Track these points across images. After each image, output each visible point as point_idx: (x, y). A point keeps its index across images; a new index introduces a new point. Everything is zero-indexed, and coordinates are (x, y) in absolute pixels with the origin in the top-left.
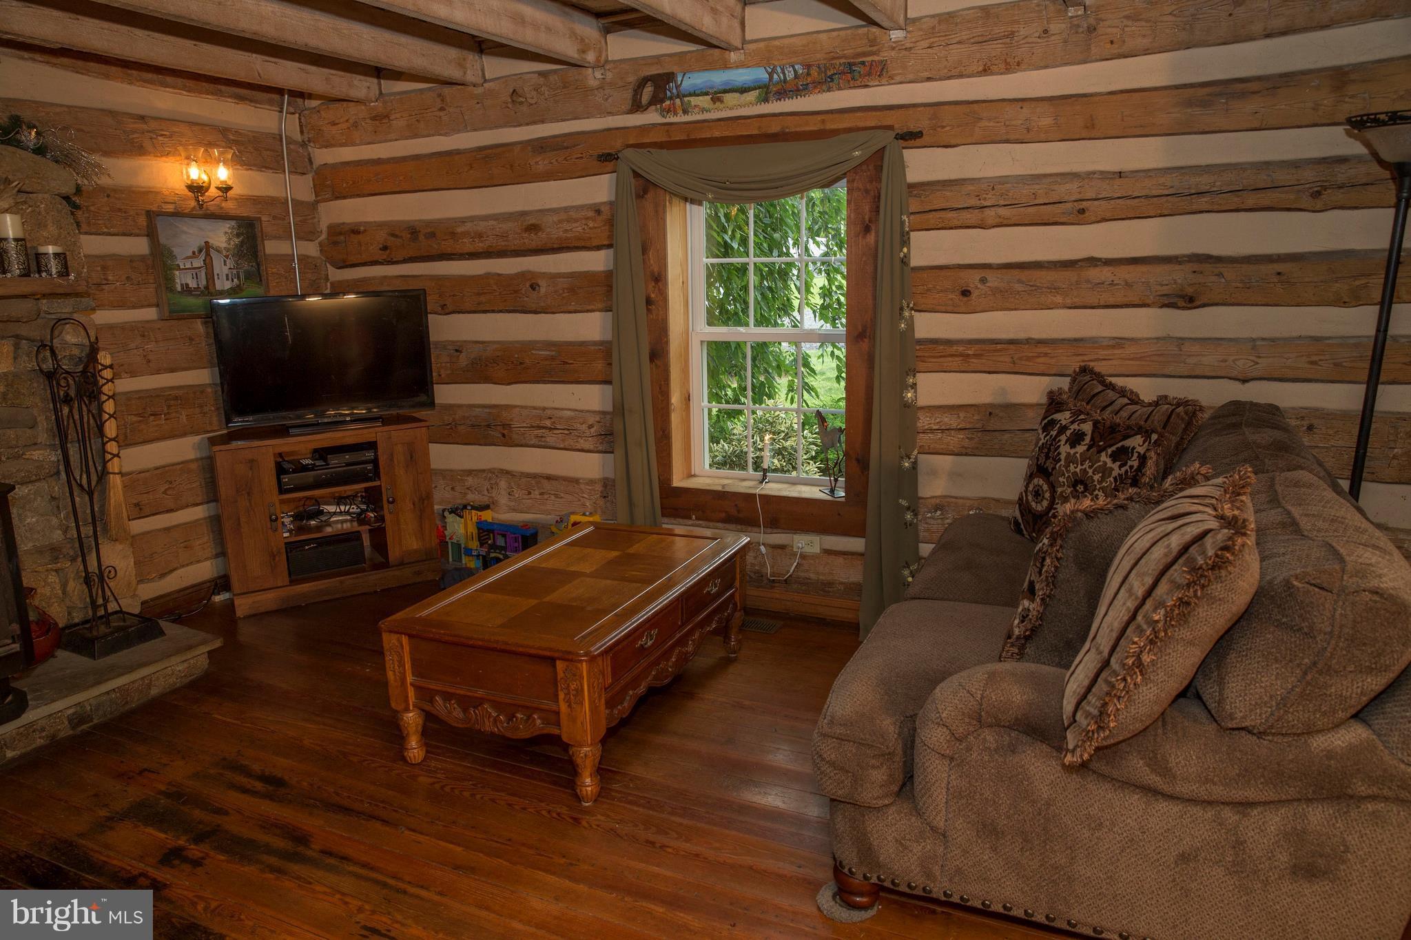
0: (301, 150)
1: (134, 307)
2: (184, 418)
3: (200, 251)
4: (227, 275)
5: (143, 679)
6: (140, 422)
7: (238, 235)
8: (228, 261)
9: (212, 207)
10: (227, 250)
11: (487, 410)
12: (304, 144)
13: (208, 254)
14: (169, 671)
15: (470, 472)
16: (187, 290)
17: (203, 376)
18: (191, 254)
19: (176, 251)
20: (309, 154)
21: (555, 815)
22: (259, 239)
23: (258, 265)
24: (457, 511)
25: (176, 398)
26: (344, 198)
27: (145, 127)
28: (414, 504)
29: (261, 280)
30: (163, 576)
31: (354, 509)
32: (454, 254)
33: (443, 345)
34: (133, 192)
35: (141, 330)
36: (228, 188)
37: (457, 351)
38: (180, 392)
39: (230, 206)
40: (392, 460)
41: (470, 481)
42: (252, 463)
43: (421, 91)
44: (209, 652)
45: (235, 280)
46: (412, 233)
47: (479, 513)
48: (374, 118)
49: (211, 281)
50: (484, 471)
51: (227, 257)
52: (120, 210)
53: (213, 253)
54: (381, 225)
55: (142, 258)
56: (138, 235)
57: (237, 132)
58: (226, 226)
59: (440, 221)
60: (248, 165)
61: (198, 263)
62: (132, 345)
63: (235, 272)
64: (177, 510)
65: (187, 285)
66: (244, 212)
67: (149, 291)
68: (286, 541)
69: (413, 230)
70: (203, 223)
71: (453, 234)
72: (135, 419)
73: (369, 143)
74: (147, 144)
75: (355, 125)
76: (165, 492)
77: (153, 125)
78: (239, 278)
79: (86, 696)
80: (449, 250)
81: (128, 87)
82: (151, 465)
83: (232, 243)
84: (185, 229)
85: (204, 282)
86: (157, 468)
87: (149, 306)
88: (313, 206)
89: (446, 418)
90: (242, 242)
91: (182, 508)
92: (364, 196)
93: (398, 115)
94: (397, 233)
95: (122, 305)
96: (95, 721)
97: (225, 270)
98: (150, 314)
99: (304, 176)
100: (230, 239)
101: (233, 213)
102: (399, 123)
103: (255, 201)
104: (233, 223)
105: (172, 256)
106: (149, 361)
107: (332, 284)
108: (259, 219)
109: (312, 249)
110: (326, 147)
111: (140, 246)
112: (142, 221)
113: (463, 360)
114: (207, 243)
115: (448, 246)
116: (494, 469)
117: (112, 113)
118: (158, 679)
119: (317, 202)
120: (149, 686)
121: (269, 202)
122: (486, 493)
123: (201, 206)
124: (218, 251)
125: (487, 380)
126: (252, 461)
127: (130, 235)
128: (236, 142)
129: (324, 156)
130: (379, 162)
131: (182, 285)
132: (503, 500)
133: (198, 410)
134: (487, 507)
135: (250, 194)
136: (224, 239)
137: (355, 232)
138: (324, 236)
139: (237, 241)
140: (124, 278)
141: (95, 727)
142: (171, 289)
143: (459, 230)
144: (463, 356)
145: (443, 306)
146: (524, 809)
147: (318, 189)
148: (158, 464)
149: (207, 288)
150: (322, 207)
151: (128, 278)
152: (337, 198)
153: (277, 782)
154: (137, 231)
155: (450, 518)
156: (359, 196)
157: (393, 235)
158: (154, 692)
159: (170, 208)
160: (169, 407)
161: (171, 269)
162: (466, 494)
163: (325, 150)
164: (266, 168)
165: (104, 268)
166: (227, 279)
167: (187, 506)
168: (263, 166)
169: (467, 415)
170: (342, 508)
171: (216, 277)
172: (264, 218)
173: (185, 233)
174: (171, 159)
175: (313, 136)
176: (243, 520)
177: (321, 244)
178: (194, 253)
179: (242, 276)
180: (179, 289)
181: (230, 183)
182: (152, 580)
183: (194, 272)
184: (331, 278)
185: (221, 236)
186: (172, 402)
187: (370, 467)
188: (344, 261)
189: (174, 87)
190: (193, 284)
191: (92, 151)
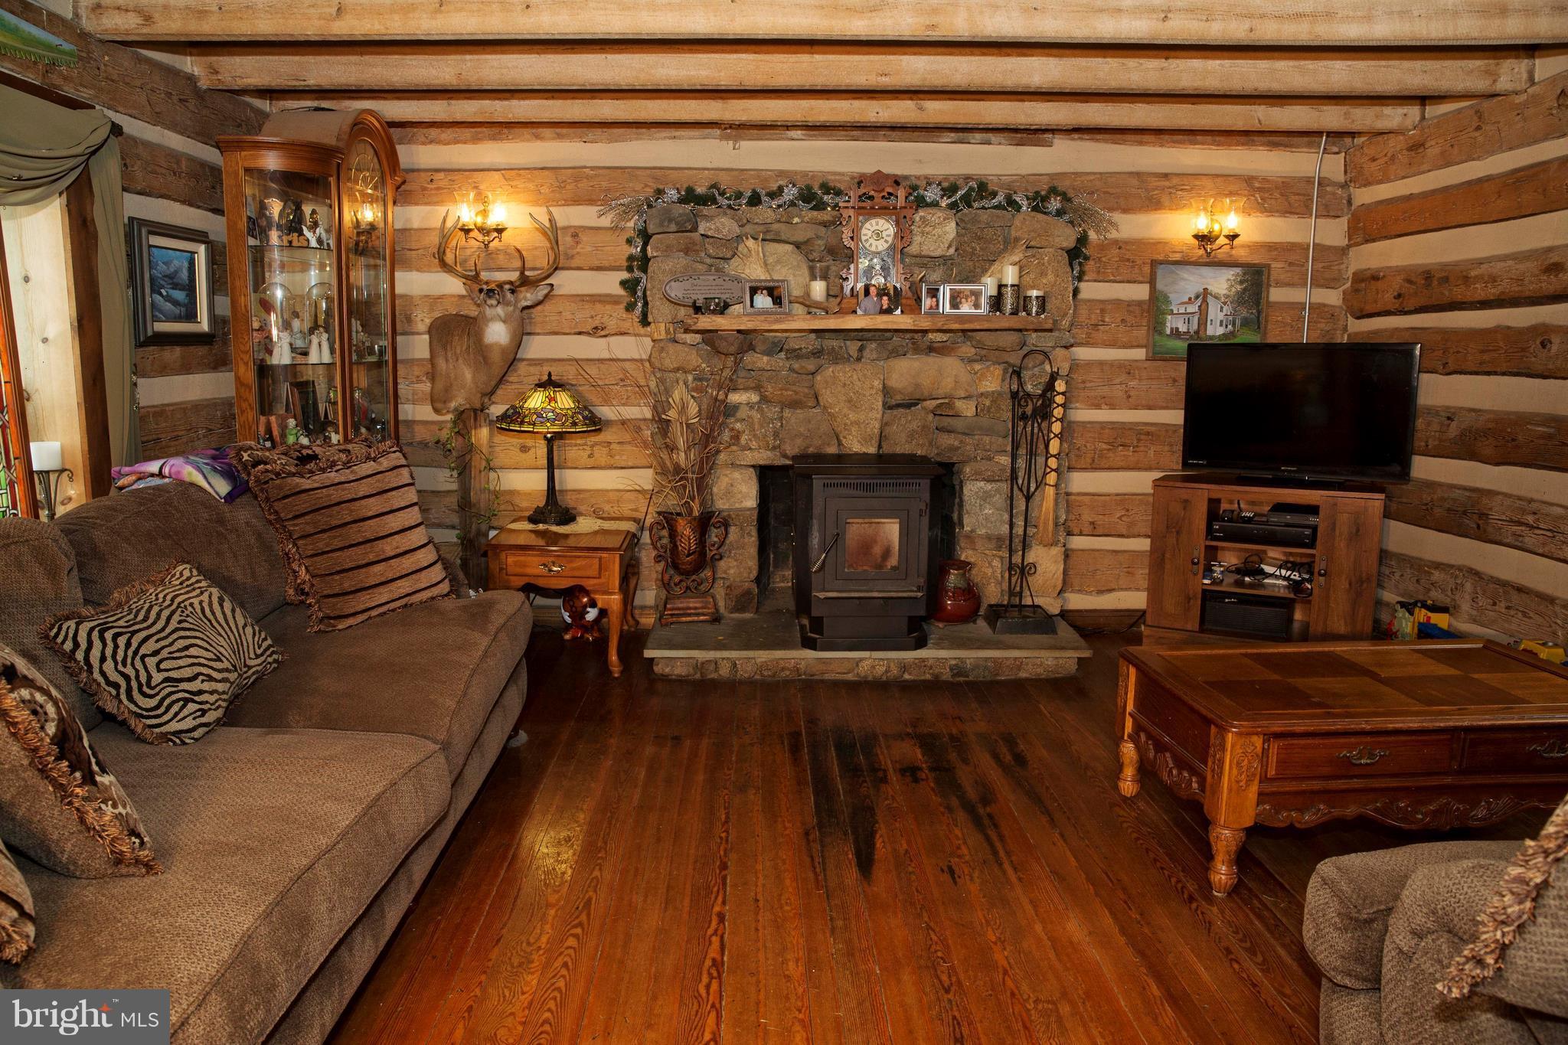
0: (1339, 191)
1: (1124, 347)
2: (1151, 453)
3: (1197, 297)
4: (1221, 322)
5: (1015, 659)
6: (1109, 450)
7: (1241, 282)
8: (1225, 308)
9: (1221, 254)
10: (1227, 296)
11: (1467, 494)
12: (1345, 186)
13: (1205, 300)
14: (1038, 661)
15: (1438, 566)
16: (1176, 334)
17: (1176, 417)
18: (1187, 300)
19: (1172, 296)
20: (1350, 196)
21: (1180, 886)
22: (1265, 286)
23: (1259, 312)
24: (1409, 607)
25: (1148, 434)
26: (1374, 241)
27: (1167, 184)
28: (1350, 584)
29: (1259, 327)
30: (1100, 592)
31: (1296, 576)
32: (1464, 303)
33: (1432, 411)
34: (1144, 244)
35: (1127, 368)
36: (1235, 236)
37: (1449, 418)
38: (1153, 429)
39: (1241, 254)
40: (1334, 529)
41: (1437, 575)
42: (1186, 503)
43: (1459, 111)
44: (1079, 659)
45: (1230, 327)
46: (1426, 279)
47: (1429, 614)
48: (1410, 149)
49: (1202, 327)
50: (1452, 566)
51: (1224, 303)
52: (1128, 260)
53: (1210, 299)
54: (1399, 270)
55: (1140, 303)
56: (1141, 282)
57: (1265, 180)
58: (1230, 273)
59: (1456, 264)
60: (1269, 211)
61: (1193, 308)
62: (1117, 381)
63: (1231, 318)
64: (1128, 537)
65: (1177, 329)
66: (1256, 259)
67: (1141, 333)
68: (1205, 587)
69: (1427, 276)
70: (1205, 270)
71: (1466, 279)
72: (1105, 446)
73: (1404, 178)
74: (1165, 200)
75: (1393, 158)
76: (1120, 518)
77: (1175, 181)
78: (1234, 325)
79: (970, 656)
80: (1459, 298)
81: (1159, 149)
82: (1113, 491)
83: (1233, 290)
84: (1186, 276)
85: (1195, 327)
86: (1117, 495)
87: (1138, 346)
88: (1343, 251)
89: (1424, 496)
90: (1245, 290)
91: (1134, 536)
92: (1391, 238)
93: (1433, 143)
94: (1414, 279)
95: (1113, 344)
96: (971, 678)
97: (1221, 316)
98: (1140, 354)
99: (1337, 220)
100: (1232, 286)
101: (1243, 260)
102: (1433, 150)
103: (1271, 247)
104: (1238, 270)
105: (1167, 301)
106: (1129, 397)
107: (1349, 336)
108: (1268, 266)
109: (1332, 297)
110: (1365, 186)
111: (1141, 292)
112: (1147, 269)
113: (1453, 430)
114: (1205, 289)
115: (1459, 293)
116: (1464, 566)
117: (1138, 175)
118: (1027, 664)
119: (1349, 246)
120: (1019, 668)
121: (1291, 247)
122: (1449, 593)
123: (1208, 254)
124: (1216, 298)
125: (1472, 455)
126: (1186, 501)
127: (1135, 282)
128: (1260, 190)
129: (1364, 196)
130: (1409, 198)
131: (1172, 329)
132: (1465, 606)
133: (1167, 448)
134: (1444, 610)
135: (1268, 240)
136: (1225, 286)
137: (1375, 278)
138: (1348, 285)
139: (1239, 288)
140: (1119, 320)
141: (967, 683)
142: (1161, 333)
143: (1473, 273)
144: (1454, 425)
145: (1445, 365)
146: (1162, 868)
147: (1352, 232)
148: (1120, 492)
149: (1197, 332)
150: (1352, 252)
151: (1123, 320)
152: (1367, 241)
153: (1020, 760)
154: (1141, 279)
155: (1401, 613)
156: (1387, 238)
157: (1409, 281)
158: (1023, 675)
159: (1177, 257)
160: (1139, 440)
161: (1164, 314)
162: (1430, 590)
163: (1364, 189)
164: (1291, 213)
165: (1103, 311)
166: (1221, 325)
167: (1139, 536)
168: (1288, 211)
169: (1446, 495)
170: (1283, 572)
171: (1209, 322)
172: (1274, 265)
173: (1185, 280)
174: (1186, 210)
175: (1356, 176)
176: (1168, 555)
177: (1344, 293)
178: (1190, 299)
179: (1238, 323)
180: (1168, 332)
181: (1238, 231)
182: (1090, 593)
183: (1186, 316)
184: (1350, 329)
185: (1222, 282)
186: (1142, 437)
187: (1307, 532)
188: (1361, 310)
189: (1203, 144)
190: (1183, 328)
191: (1111, 209)
